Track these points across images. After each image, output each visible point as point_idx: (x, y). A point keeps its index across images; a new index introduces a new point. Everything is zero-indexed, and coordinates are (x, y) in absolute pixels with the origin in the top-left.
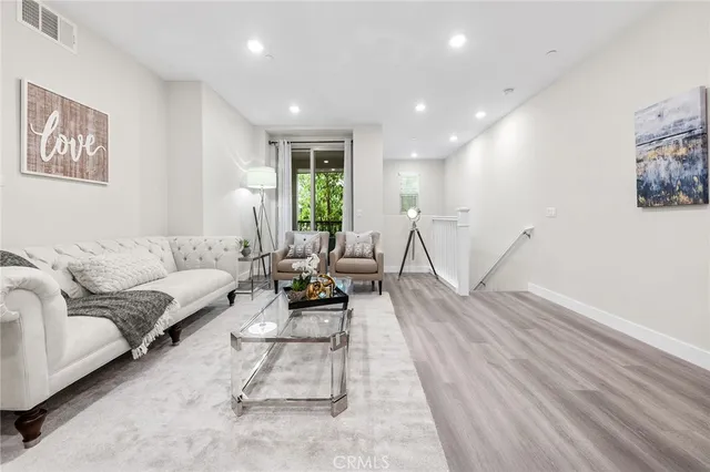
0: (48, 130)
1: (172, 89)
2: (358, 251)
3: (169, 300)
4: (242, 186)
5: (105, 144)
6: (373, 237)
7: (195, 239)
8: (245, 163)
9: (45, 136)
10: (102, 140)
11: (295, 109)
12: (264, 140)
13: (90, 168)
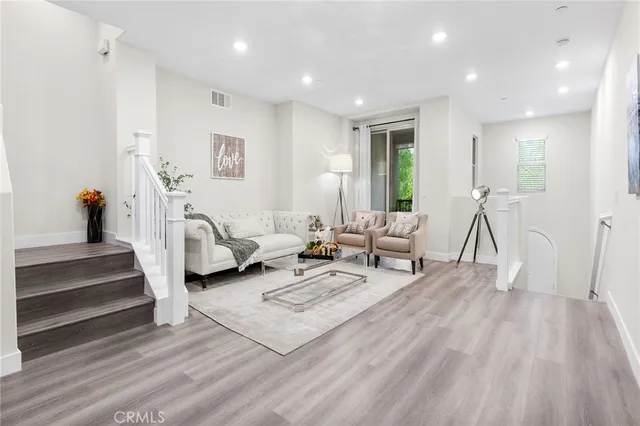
0: (221, 154)
1: (279, 110)
2: (398, 231)
3: (257, 247)
4: (327, 170)
5: (243, 156)
6: (419, 219)
7: (286, 214)
8: (329, 151)
9: (219, 158)
10: (242, 155)
11: (359, 102)
12: (347, 127)
13: (237, 171)
